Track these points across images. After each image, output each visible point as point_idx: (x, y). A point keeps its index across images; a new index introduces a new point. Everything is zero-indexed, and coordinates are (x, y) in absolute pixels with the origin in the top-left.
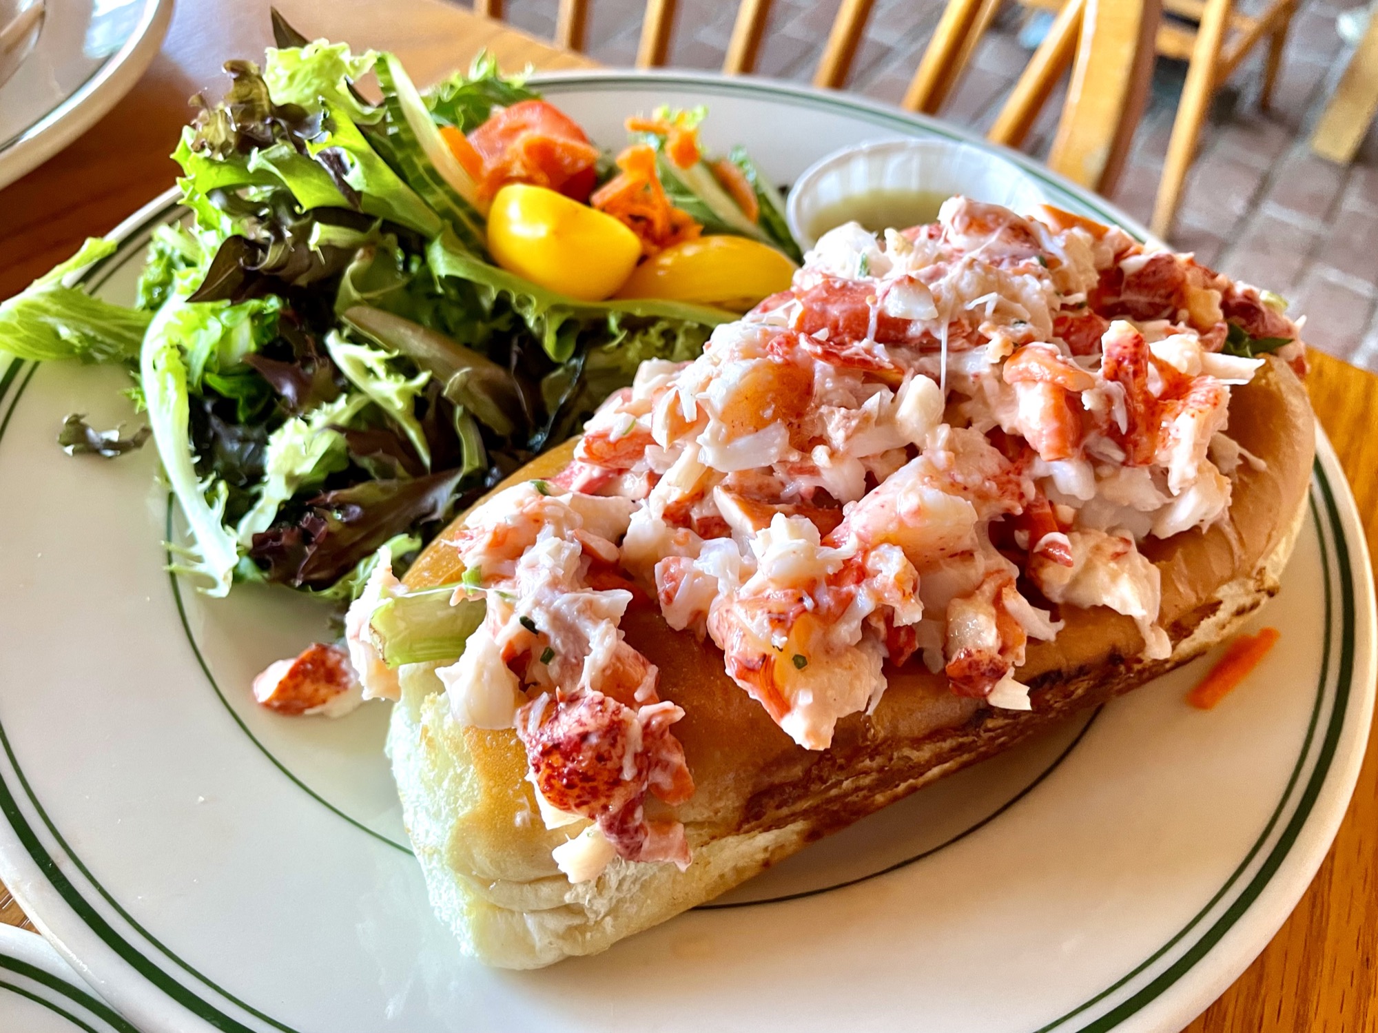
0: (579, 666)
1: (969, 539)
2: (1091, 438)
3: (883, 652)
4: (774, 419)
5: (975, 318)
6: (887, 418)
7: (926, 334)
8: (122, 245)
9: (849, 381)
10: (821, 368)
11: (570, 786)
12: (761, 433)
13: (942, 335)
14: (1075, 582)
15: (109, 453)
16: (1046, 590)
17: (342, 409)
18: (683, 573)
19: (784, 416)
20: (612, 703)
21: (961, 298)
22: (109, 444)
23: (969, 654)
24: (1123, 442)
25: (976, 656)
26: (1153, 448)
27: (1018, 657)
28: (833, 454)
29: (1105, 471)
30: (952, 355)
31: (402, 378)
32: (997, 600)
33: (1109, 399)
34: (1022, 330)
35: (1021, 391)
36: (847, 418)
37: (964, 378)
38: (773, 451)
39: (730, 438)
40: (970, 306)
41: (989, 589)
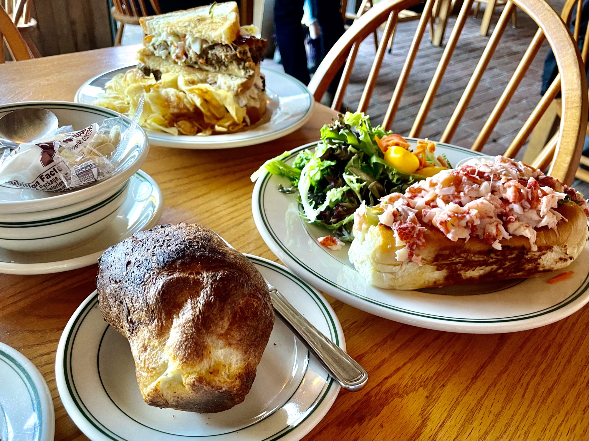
0: (407, 218)
1: (492, 214)
2: (523, 201)
3: (470, 232)
4: (453, 185)
5: (500, 174)
6: (477, 190)
7: (488, 176)
8: (292, 154)
9: (470, 182)
10: (464, 178)
11: (404, 234)
12: (450, 187)
13: (492, 176)
14: (516, 230)
15: (288, 193)
16: (509, 229)
17: (345, 188)
18: (428, 211)
19: (455, 185)
20: (413, 224)
21: (497, 170)
22: (288, 191)
23: (489, 233)
24: (530, 202)
25: (490, 234)
26: (537, 205)
27: (500, 238)
28: (465, 194)
29: (526, 210)
30: (493, 182)
31: (359, 184)
32: (497, 226)
33: (527, 192)
34: (510, 178)
35: (508, 189)
36: (469, 187)
37: (496, 187)
38: (452, 191)
39: (443, 187)
40: (499, 171)
41: (495, 223)
